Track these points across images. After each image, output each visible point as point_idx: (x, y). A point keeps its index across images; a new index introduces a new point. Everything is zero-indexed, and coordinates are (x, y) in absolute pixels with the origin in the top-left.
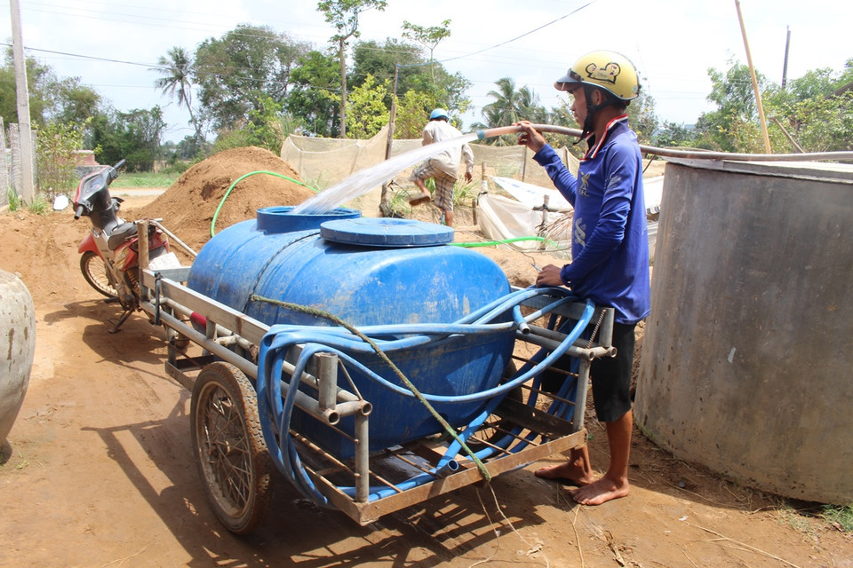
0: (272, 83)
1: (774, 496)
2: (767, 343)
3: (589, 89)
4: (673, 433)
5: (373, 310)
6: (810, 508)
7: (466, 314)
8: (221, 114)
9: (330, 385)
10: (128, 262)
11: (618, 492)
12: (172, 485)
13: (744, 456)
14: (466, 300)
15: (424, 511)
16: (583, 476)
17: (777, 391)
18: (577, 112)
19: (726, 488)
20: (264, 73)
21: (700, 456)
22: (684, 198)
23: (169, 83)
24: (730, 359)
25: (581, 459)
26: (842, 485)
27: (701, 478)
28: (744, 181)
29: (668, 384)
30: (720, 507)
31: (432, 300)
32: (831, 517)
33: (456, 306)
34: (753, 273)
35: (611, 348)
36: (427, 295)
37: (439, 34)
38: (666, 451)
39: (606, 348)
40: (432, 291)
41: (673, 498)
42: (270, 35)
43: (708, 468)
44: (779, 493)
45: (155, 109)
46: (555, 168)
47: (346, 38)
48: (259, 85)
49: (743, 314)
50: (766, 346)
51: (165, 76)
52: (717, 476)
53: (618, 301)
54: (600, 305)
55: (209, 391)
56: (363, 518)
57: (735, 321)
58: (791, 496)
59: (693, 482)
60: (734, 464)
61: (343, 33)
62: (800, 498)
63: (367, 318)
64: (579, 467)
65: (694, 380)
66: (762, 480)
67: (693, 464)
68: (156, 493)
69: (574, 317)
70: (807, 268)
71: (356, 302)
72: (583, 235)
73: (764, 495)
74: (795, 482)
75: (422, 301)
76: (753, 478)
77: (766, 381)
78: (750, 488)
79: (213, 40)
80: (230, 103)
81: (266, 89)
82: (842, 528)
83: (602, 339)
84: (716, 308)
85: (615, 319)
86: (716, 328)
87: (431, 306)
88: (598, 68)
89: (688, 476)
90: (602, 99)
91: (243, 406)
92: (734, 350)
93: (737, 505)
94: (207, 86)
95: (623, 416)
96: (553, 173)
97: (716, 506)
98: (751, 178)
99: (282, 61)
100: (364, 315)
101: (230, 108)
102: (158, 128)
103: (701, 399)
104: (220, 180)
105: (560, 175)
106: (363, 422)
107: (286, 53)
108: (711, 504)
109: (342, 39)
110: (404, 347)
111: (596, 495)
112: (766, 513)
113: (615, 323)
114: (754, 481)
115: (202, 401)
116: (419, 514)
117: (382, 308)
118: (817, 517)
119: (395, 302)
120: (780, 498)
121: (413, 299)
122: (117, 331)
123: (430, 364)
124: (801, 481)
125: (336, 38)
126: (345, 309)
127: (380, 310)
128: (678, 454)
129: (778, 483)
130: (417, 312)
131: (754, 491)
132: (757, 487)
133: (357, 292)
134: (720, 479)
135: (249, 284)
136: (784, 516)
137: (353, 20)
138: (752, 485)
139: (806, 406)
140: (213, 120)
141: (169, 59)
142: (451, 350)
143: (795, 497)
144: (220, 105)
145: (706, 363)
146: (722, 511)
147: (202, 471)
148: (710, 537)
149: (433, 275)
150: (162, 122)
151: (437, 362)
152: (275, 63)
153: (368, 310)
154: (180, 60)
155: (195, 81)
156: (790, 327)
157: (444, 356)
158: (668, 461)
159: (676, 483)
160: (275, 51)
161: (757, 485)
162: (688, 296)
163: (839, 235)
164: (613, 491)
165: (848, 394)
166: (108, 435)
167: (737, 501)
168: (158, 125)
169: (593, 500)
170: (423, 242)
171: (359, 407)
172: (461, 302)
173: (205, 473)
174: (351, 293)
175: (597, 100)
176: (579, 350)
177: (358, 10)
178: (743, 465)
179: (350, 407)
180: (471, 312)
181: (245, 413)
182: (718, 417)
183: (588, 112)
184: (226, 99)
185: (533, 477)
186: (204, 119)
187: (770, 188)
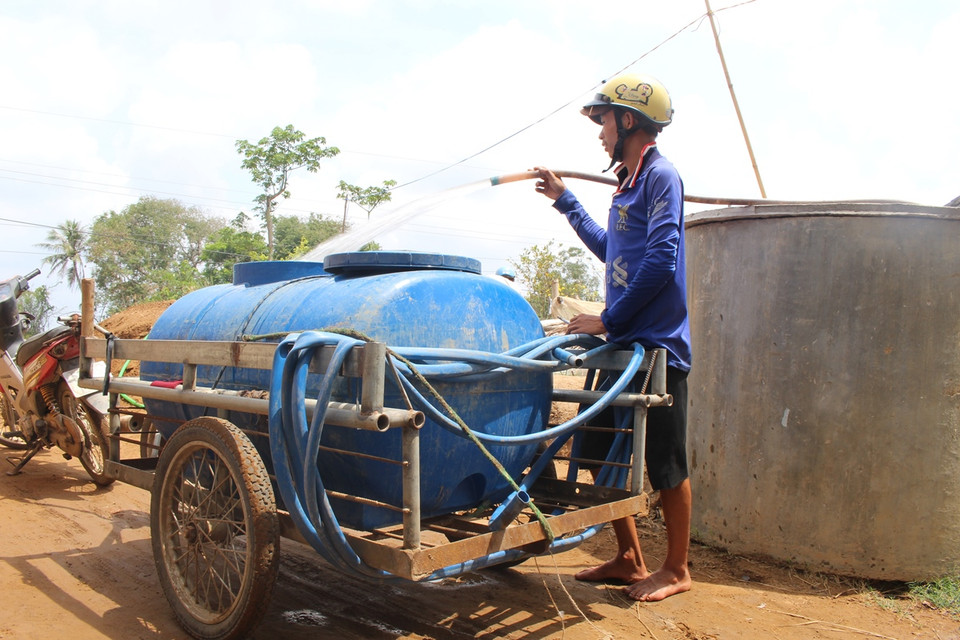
0: (179, 263)
1: (851, 579)
2: (823, 398)
3: (620, 111)
4: (725, 524)
5: (405, 329)
6: (895, 588)
7: (505, 350)
8: (120, 296)
9: (378, 379)
10: (44, 374)
11: (680, 585)
12: (118, 606)
13: (812, 536)
14: (504, 333)
15: (455, 615)
16: (636, 571)
17: (841, 451)
18: (606, 139)
19: (797, 576)
20: (172, 251)
21: (761, 545)
22: (711, 257)
23: (59, 260)
24: (785, 423)
25: (632, 549)
26: (924, 556)
27: (766, 569)
28: (778, 224)
29: (713, 467)
30: (797, 594)
31: (468, 327)
32: (918, 596)
33: (495, 338)
34: (801, 321)
35: (667, 396)
36: (464, 320)
37: (377, 196)
38: (718, 548)
39: (661, 396)
40: (469, 316)
41: (742, 589)
42: (178, 210)
43: (771, 558)
44: (857, 575)
45: (40, 290)
46: (578, 215)
47: (273, 197)
48: (164, 265)
49: (794, 369)
50: (823, 401)
51: (53, 253)
52: (784, 565)
53: (669, 341)
54: (650, 347)
55: (181, 462)
56: (415, 570)
57: (786, 379)
58: (871, 577)
59: (758, 574)
60: (802, 547)
61: (271, 191)
62: (882, 578)
63: (398, 338)
64: (630, 560)
65: (745, 455)
66: (836, 561)
67: (753, 556)
68: (98, 616)
69: (618, 367)
70: (856, 309)
71: (385, 318)
72: (625, 274)
73: (841, 580)
74: (873, 559)
75: (459, 326)
76: (827, 561)
77: (827, 442)
78: (823, 573)
79: (113, 213)
80: (131, 284)
81: (172, 270)
82: (934, 605)
83: (655, 385)
84: (761, 368)
85: (667, 362)
86: (764, 391)
87: (469, 333)
88: (629, 88)
89: (752, 569)
90: (634, 122)
91: (239, 457)
92: (787, 411)
93: (814, 591)
94: (103, 265)
95: (681, 483)
96: (576, 221)
97: (792, 593)
98: (786, 220)
99: (191, 237)
100: (395, 335)
101: (131, 288)
102: (43, 312)
103: (755, 476)
104: (138, 328)
105: (584, 223)
106: (413, 437)
107: (195, 229)
108: (785, 592)
109: (270, 198)
110: (444, 373)
111: (656, 589)
112: (849, 598)
113: (668, 366)
114: (828, 564)
115: (170, 477)
116: (449, 618)
117: (414, 328)
118: (903, 599)
119: (429, 323)
120: (858, 580)
121: (448, 321)
122: (18, 473)
123: (469, 404)
124: (878, 557)
125: (261, 198)
126: (373, 325)
127: (413, 331)
128: (733, 548)
129: (854, 562)
130: (454, 338)
131: (829, 576)
132: (832, 571)
133: (385, 308)
134: (787, 568)
135: (234, 330)
136: (870, 598)
137: (283, 179)
138: (826, 569)
139: (875, 465)
140: (109, 303)
141: (60, 233)
142: (492, 391)
143: (876, 577)
144: (119, 286)
145: (757, 433)
146: (800, 597)
147: (167, 575)
148: (798, 622)
149: (468, 298)
150: (47, 304)
151: (476, 403)
152: (182, 241)
153: (398, 329)
154: (74, 236)
155: (90, 259)
156: (846, 376)
157: (484, 396)
158: (723, 558)
159: (740, 576)
160: (183, 228)
161: (832, 567)
162: (728, 363)
163: (885, 270)
164: (674, 583)
165: (916, 447)
166: (21, 563)
167: (813, 588)
168: (43, 307)
169: (653, 595)
170: (453, 264)
171: (410, 417)
172: (499, 334)
173: (171, 577)
174: (378, 307)
175: (627, 123)
176: (633, 397)
177: (288, 168)
178: (812, 546)
179: (399, 414)
180: (510, 348)
181: (241, 465)
182: (777, 492)
183: (619, 136)
184: (126, 278)
185: (573, 579)
186: (99, 302)
187: (807, 227)
